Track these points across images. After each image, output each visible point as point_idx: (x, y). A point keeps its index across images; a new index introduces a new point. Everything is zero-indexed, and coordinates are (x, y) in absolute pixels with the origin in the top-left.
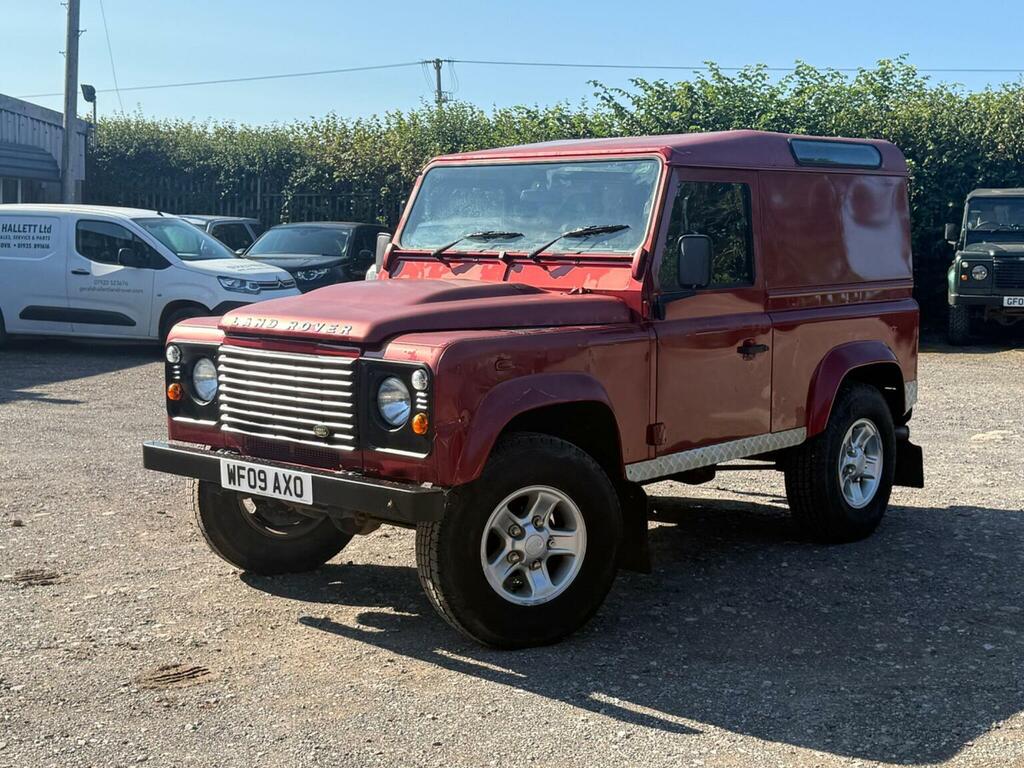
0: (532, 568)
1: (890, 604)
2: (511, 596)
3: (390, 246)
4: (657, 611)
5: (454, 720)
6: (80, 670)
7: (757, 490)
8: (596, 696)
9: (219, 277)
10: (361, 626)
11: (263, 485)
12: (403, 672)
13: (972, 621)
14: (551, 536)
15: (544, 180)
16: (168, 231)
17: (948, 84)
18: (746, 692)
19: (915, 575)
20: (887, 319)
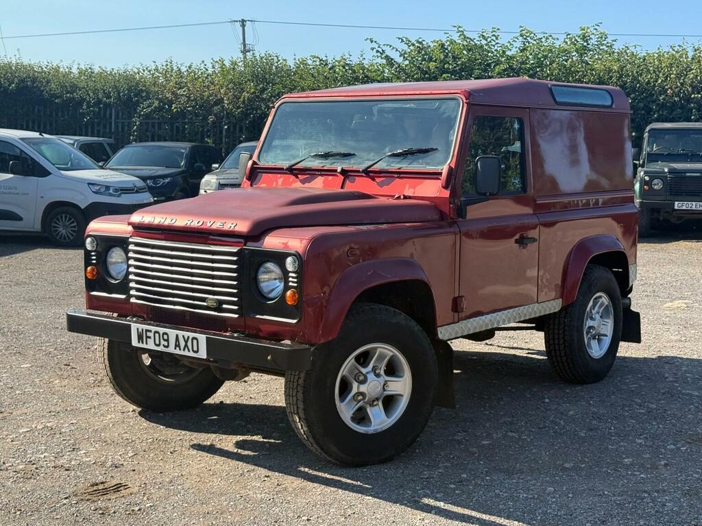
0: (372, 405)
1: (628, 429)
2: (358, 427)
3: (250, 163)
4: (459, 437)
5: (323, 521)
6: (28, 487)
7: (515, 345)
8: (426, 501)
9: (89, 184)
10: (239, 451)
11: (166, 344)
12: (278, 485)
13: (690, 441)
14: (386, 381)
15: (371, 113)
16: (44, 148)
17: (630, 45)
18: (536, 496)
19: (642, 407)
20: (617, 218)
